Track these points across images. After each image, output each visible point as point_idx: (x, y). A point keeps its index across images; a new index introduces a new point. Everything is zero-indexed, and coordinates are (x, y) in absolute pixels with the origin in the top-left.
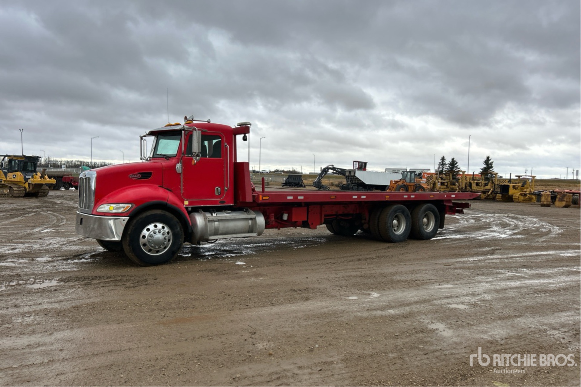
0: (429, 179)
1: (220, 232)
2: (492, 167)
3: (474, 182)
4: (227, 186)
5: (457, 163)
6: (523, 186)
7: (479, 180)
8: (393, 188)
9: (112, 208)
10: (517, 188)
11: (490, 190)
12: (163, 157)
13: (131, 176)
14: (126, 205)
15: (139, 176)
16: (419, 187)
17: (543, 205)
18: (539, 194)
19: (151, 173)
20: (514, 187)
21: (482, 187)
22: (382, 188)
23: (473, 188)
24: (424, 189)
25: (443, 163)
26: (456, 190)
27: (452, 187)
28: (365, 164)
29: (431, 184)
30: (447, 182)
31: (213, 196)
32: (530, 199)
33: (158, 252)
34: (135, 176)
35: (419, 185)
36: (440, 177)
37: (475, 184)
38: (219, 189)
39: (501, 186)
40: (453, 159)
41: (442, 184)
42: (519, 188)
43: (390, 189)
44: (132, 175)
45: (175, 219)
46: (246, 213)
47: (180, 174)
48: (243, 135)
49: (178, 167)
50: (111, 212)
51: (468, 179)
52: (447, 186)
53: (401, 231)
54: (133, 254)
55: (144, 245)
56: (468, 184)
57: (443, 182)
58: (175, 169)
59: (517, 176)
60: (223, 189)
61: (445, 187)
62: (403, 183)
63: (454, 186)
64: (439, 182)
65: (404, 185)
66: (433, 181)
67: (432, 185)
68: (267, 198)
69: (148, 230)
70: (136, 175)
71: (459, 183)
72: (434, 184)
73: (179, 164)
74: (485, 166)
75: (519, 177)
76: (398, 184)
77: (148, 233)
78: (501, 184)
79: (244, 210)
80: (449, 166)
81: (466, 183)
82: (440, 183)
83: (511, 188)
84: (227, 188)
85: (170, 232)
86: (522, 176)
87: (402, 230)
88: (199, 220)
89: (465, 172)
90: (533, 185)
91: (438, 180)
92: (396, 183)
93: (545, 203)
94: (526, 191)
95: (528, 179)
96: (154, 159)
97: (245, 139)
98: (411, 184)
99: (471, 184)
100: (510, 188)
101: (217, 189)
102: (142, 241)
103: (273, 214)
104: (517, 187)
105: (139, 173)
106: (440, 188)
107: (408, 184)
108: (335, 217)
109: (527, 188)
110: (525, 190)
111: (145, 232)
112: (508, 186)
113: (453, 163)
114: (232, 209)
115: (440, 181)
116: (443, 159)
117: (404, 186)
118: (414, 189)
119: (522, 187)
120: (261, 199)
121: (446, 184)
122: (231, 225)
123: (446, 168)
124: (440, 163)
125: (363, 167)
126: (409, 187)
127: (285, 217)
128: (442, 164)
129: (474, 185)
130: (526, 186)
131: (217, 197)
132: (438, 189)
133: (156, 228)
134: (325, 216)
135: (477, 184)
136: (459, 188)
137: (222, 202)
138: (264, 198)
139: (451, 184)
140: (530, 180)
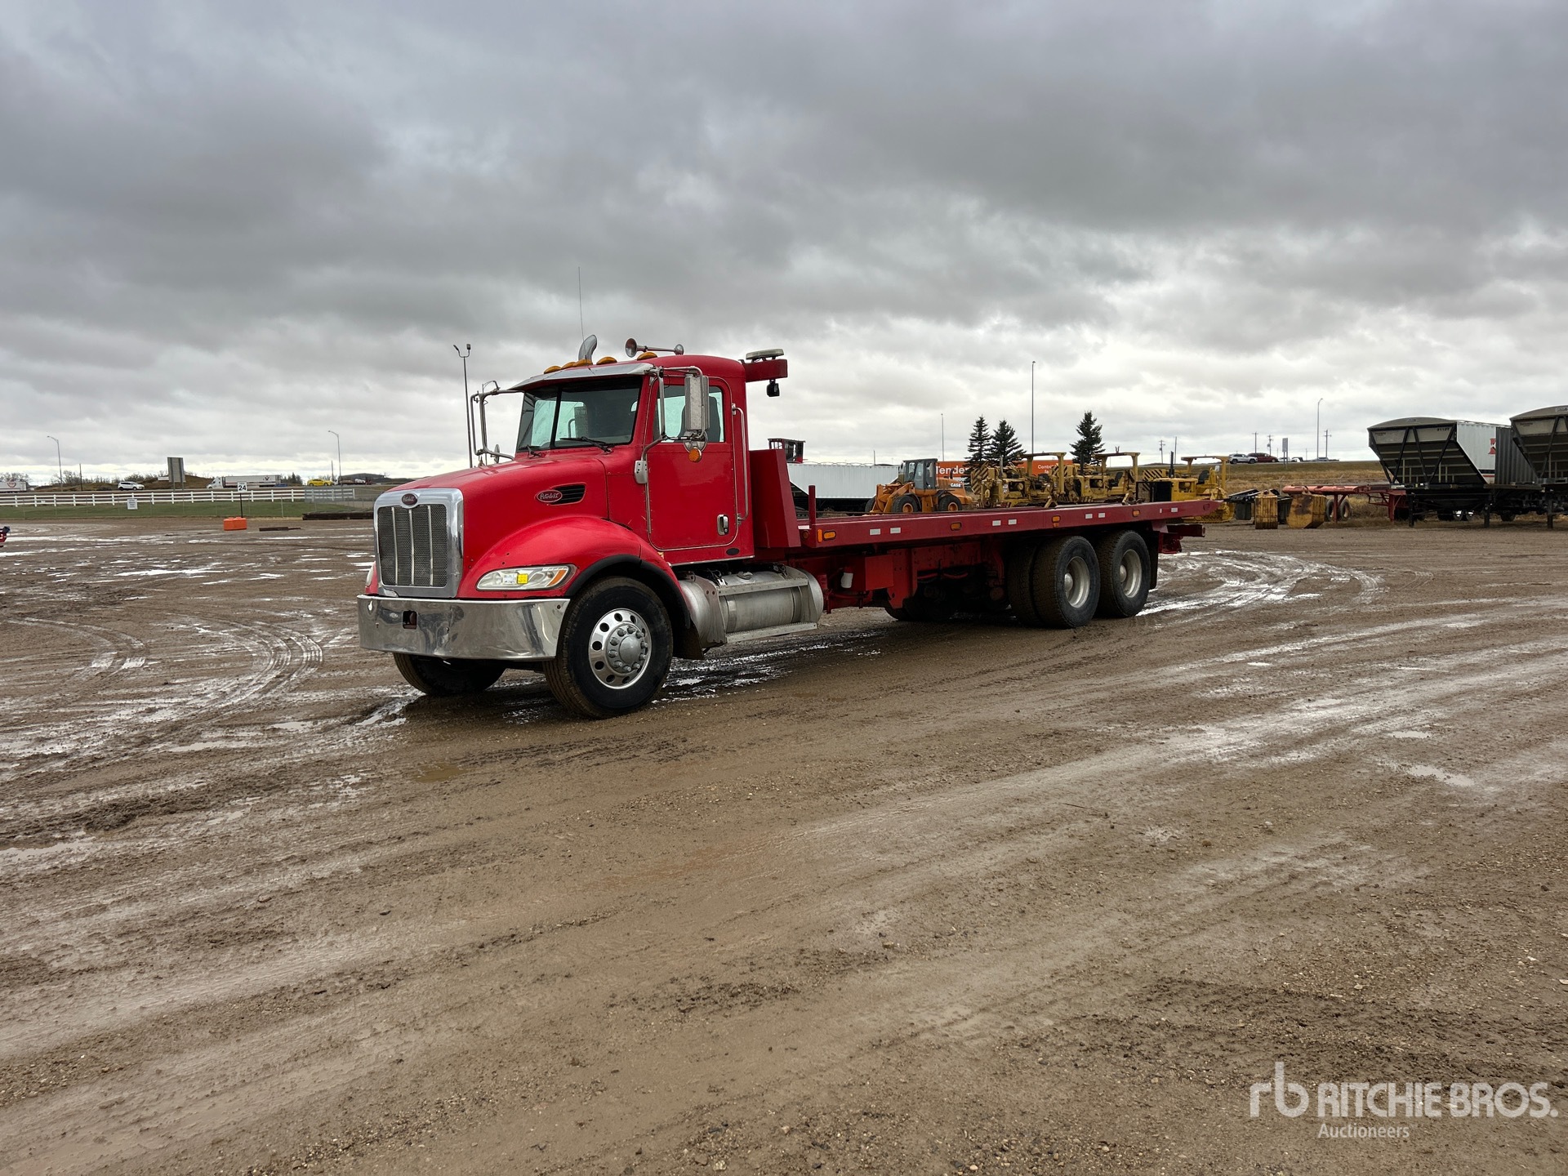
0: (979, 477)
1: (739, 624)
2: (1098, 440)
3: (1085, 479)
4: (742, 511)
5: (1012, 434)
6: (1201, 482)
7: (1095, 474)
8: (885, 504)
9: (523, 579)
10: (1189, 488)
11: (1124, 496)
12: (593, 446)
13: (541, 495)
14: (556, 570)
15: (558, 496)
16: (945, 500)
17: (1261, 526)
18: (1244, 499)
19: (582, 486)
20: (1181, 484)
21: (1105, 490)
22: (855, 506)
23: (1083, 495)
24: (960, 505)
25: (980, 434)
26: (1047, 500)
27: (1034, 493)
28: (800, 445)
29: (985, 488)
30: (1023, 483)
31: (714, 537)
32: (1220, 513)
33: (626, 680)
34: (551, 497)
35: (946, 492)
36: (1005, 471)
37: (1088, 482)
38: (726, 518)
39: (1151, 483)
40: (1003, 424)
41: (1013, 487)
42: (1192, 489)
43: (876, 509)
44: (545, 493)
45: (655, 599)
46: (780, 575)
47: (644, 485)
48: (767, 383)
49: (640, 467)
50: (521, 588)
51: (1070, 471)
52: (1023, 491)
53: (1080, 599)
54: (578, 690)
55: (599, 665)
56: (1072, 483)
57: (1014, 483)
58: (634, 474)
59: (1184, 459)
60: (732, 520)
61: (1019, 494)
62: (908, 491)
63: (1040, 492)
64: (1004, 482)
65: (911, 495)
66: (988, 481)
67: (988, 491)
68: (832, 535)
69: (605, 627)
70: (553, 493)
71: (1052, 484)
72: (994, 489)
73: (641, 462)
74: (1082, 438)
75: (1190, 460)
76: (897, 495)
77: (606, 635)
78: (1149, 480)
79: (775, 568)
80: (994, 443)
81: (1067, 482)
82: (1007, 486)
83: (1176, 487)
84: (742, 516)
85: (647, 629)
86: (1196, 458)
87: (1082, 599)
88: (694, 595)
89: (1063, 454)
90: (1224, 478)
91: (1000, 477)
92: (891, 492)
93: (1265, 520)
94: (1210, 495)
95: (1213, 466)
96: (555, 451)
97: (773, 391)
98: (928, 492)
99: (1077, 483)
100: (1173, 489)
101: (722, 518)
102: (593, 654)
103: (825, 576)
104: (1187, 485)
105: (557, 489)
106: (1007, 498)
107: (921, 492)
108: (936, 575)
109: (1212, 486)
110: (1207, 492)
111: (597, 633)
112: (1169, 485)
113: (1005, 434)
114: (755, 567)
115: (1007, 480)
116: (980, 425)
117: (911, 499)
118: (935, 506)
119: (1199, 486)
120: (820, 539)
121: (1021, 487)
122: (761, 605)
123: (989, 447)
124: (973, 435)
125: (794, 454)
126: (923, 499)
127: (847, 581)
128: (979, 438)
129: (1085, 486)
130: (1207, 482)
131: (724, 539)
132: (1003, 500)
133: (621, 623)
134: (920, 573)
135: (1093, 484)
136: (1053, 495)
137: (732, 552)
138: (827, 536)
139: (1031, 487)
140: (1217, 467)
